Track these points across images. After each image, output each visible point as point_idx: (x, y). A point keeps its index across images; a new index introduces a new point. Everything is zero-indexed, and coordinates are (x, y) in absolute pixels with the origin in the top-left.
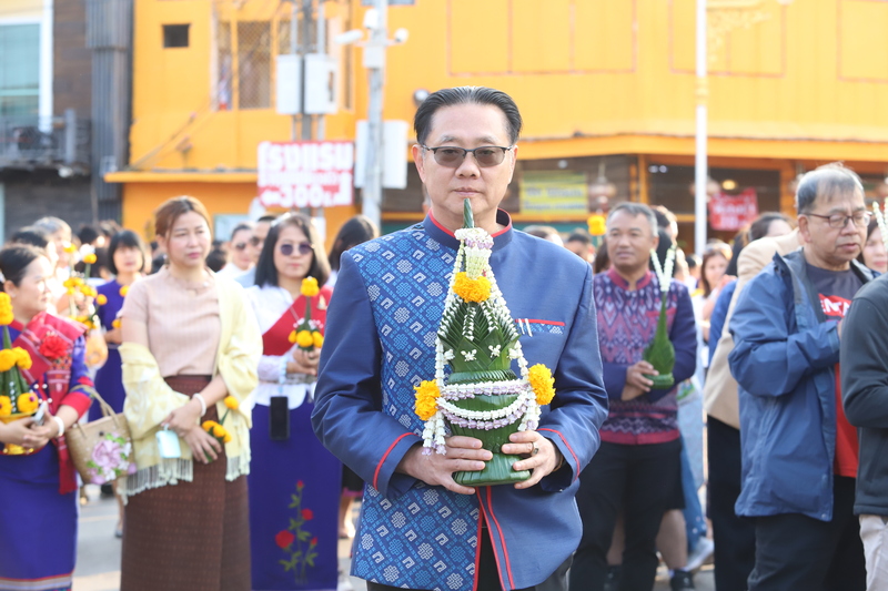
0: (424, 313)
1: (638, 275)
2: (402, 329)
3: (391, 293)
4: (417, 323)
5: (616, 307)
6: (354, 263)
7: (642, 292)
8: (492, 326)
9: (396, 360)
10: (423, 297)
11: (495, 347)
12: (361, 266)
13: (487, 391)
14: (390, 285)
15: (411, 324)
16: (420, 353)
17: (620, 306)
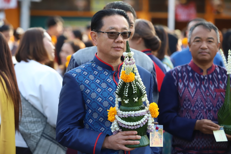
0: (102, 95)
1: (209, 66)
2: (94, 101)
3: (89, 87)
4: (100, 98)
5: (196, 85)
6: (73, 77)
7: (210, 76)
8: (135, 91)
9: (93, 112)
10: (100, 89)
11: (136, 98)
12: (76, 78)
13: (132, 115)
14: (88, 84)
15: (97, 99)
16: (102, 109)
17: (198, 85)
